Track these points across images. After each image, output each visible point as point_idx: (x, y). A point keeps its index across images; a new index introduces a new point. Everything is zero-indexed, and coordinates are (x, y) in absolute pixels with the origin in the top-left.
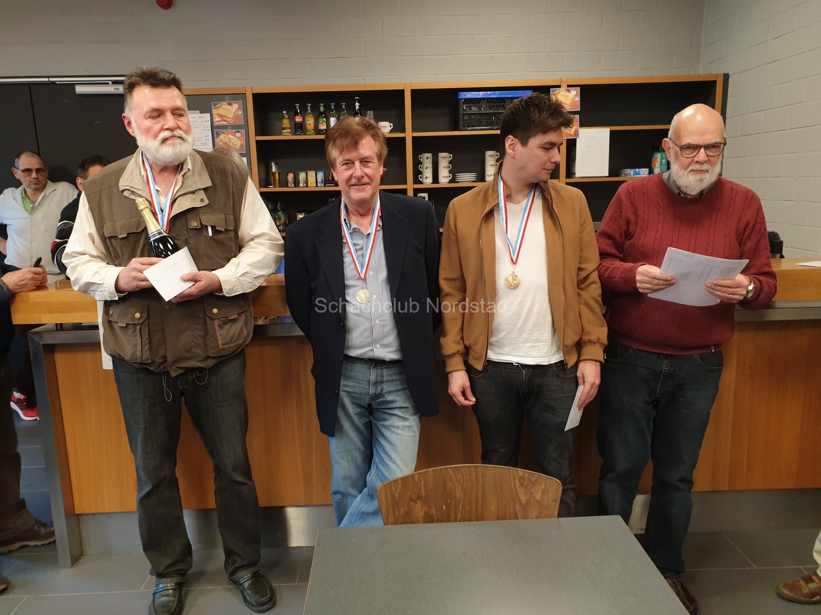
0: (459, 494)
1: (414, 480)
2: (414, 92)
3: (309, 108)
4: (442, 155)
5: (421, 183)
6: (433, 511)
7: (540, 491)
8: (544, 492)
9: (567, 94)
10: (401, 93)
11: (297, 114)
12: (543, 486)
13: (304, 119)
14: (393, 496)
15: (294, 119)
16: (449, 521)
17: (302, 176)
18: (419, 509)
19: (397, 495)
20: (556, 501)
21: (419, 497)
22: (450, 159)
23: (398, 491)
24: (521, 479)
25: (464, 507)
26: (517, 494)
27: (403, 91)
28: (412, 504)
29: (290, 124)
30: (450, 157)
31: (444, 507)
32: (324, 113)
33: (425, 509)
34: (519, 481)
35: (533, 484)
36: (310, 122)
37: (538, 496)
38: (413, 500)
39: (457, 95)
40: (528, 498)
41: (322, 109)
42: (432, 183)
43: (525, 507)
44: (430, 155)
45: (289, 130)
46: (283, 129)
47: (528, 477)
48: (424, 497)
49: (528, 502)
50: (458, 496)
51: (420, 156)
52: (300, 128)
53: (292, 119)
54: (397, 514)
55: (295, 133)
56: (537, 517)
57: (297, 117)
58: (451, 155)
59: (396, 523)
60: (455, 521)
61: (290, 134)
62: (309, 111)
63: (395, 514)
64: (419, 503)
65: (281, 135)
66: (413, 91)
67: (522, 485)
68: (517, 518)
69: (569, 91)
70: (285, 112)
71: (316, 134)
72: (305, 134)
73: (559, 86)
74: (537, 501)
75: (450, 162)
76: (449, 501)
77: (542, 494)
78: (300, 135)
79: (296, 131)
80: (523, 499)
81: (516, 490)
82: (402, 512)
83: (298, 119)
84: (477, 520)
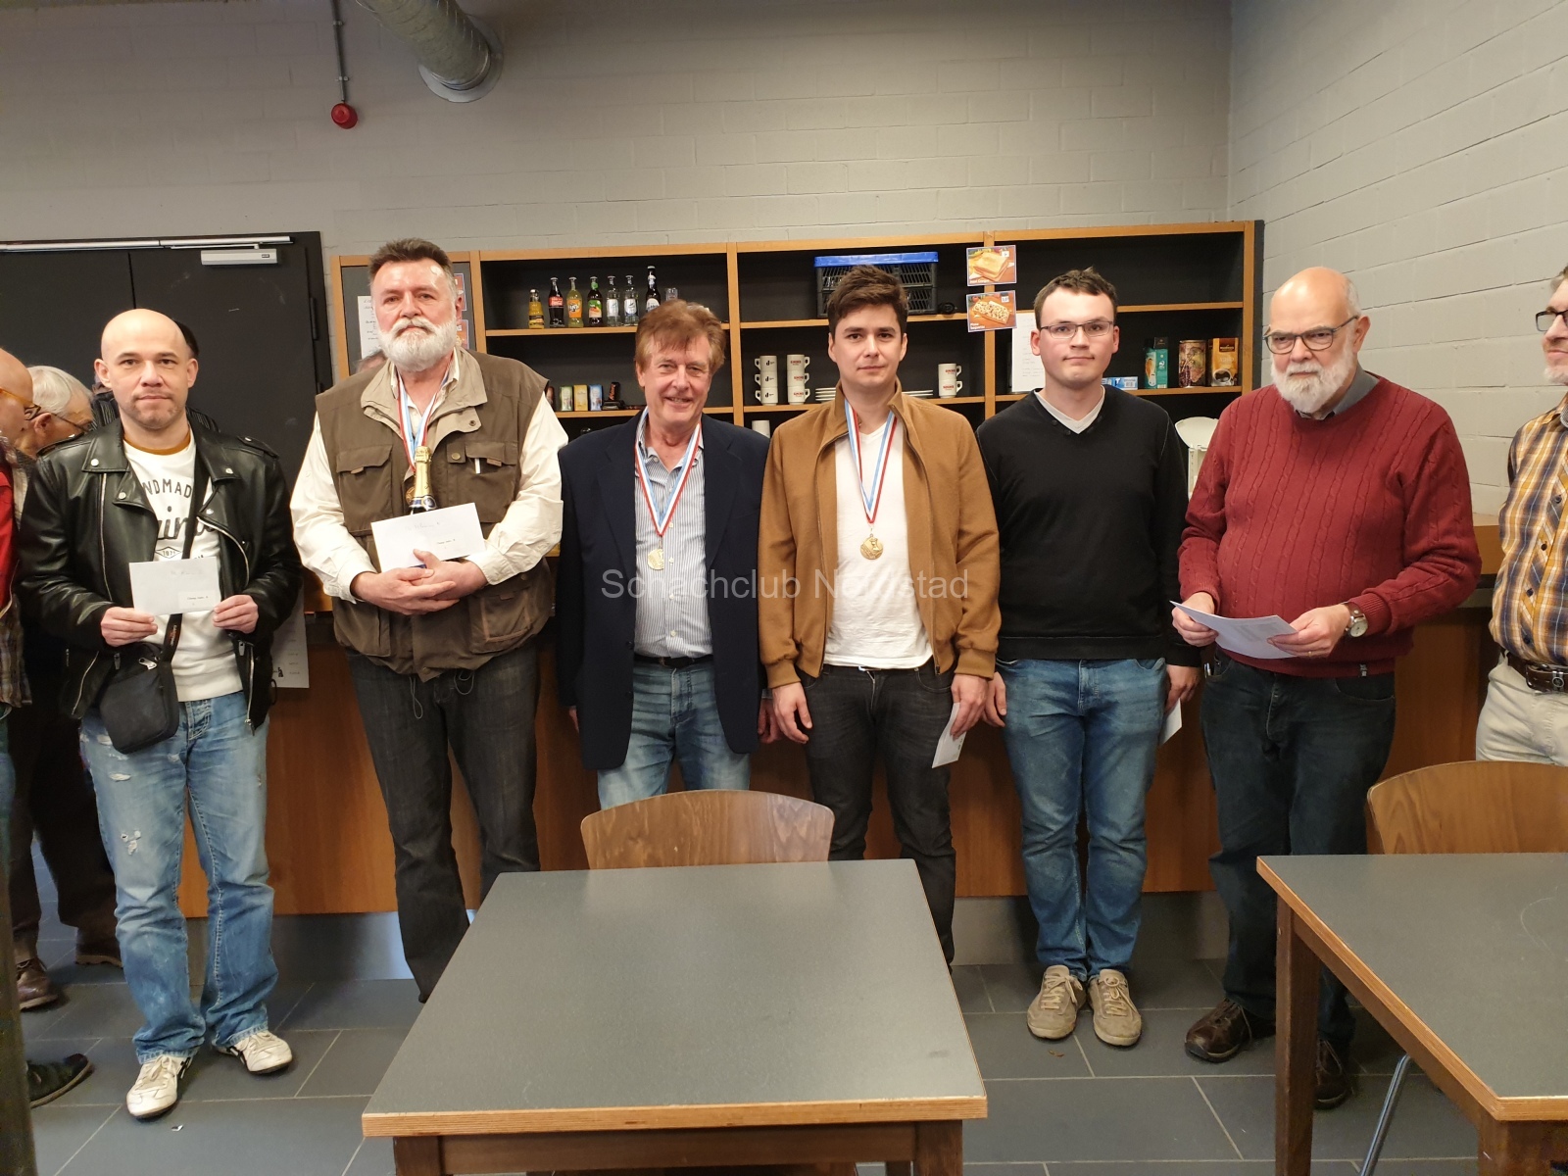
0: (697, 831)
1: (634, 810)
2: (742, 257)
3: (573, 283)
4: (792, 358)
5: (759, 403)
6: (660, 853)
7: (805, 825)
8: (812, 825)
9: (994, 256)
10: (722, 258)
11: (553, 294)
12: (810, 818)
13: (565, 302)
14: (603, 832)
15: (549, 302)
16: (682, 864)
17: (565, 393)
18: (640, 850)
19: (609, 830)
20: (825, 838)
21: (640, 834)
22: (806, 365)
23: (611, 825)
24: (781, 808)
25: (703, 848)
26: (776, 831)
27: (724, 255)
28: (631, 843)
29: (542, 309)
30: (806, 361)
31: (676, 849)
32: (598, 292)
33: (649, 850)
34: (778, 811)
35: (797, 815)
36: (575, 306)
37: (803, 832)
38: (632, 839)
39: (813, 261)
40: (788, 835)
41: (594, 285)
42: (778, 404)
43: (786, 847)
44: (772, 358)
45: (541, 320)
46: (531, 318)
47: (790, 806)
48: (647, 832)
49: (789, 840)
50: (695, 833)
51: (756, 360)
52: (558, 316)
53: (544, 302)
54: (608, 857)
55: (551, 324)
56: (803, 860)
57: (553, 299)
58: (808, 358)
59: (607, 866)
60: (692, 864)
61: (542, 327)
62: (573, 288)
63: (605, 857)
64: (641, 843)
65: (528, 328)
66: (740, 255)
67: (781, 816)
68: (774, 861)
69: (997, 251)
70: (533, 291)
71: (585, 326)
72: (567, 327)
73: (981, 244)
74: (801, 838)
75: (806, 370)
76: (682, 839)
77: (808, 829)
78: (557, 327)
79: (552, 322)
80: (783, 836)
81: (774, 823)
82: (616, 853)
83: (556, 302)
84: (721, 863)
